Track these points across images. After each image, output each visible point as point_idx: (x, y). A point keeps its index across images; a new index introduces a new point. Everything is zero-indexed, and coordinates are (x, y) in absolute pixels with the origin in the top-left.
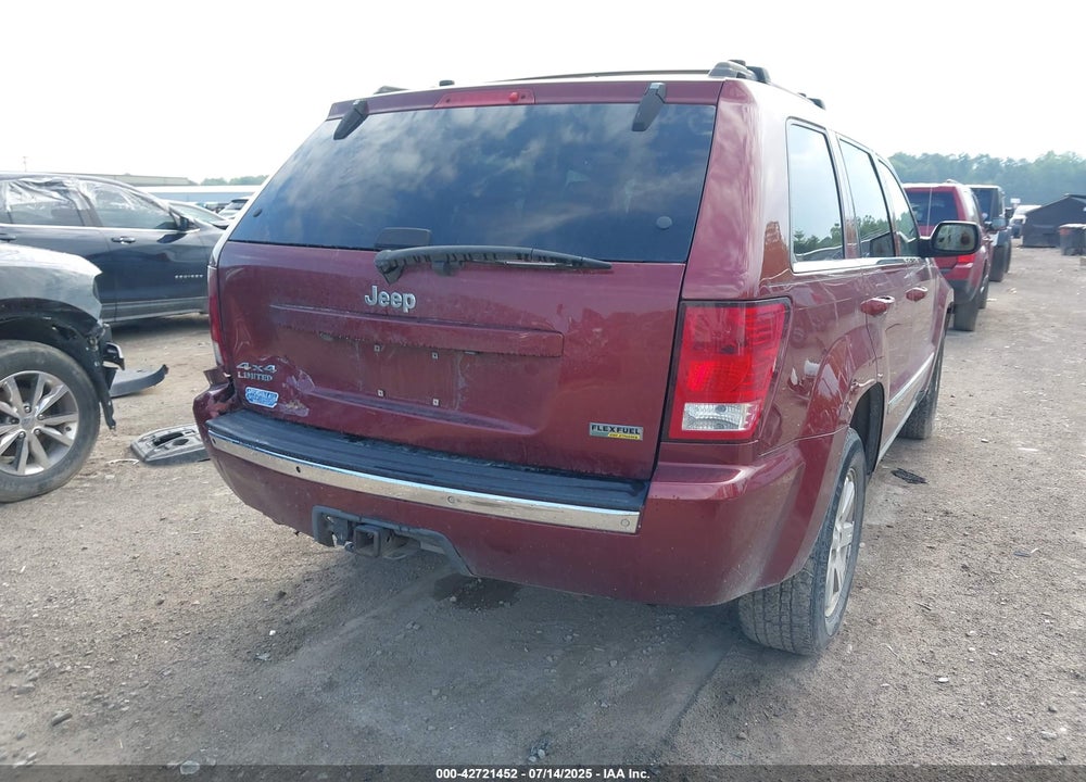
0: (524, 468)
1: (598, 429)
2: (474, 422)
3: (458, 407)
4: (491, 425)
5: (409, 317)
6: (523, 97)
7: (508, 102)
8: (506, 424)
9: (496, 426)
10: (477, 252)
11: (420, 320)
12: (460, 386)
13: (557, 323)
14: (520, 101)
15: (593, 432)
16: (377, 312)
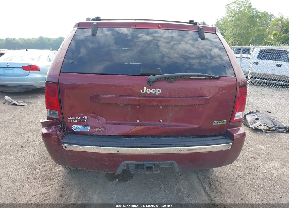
0: (191, 137)
1: (215, 123)
2: (176, 126)
3: (169, 122)
4: (183, 126)
5: (159, 96)
6: (162, 27)
7: (158, 28)
8: (188, 125)
9: (185, 126)
10: (186, 76)
11: (163, 97)
12: (170, 115)
13: (207, 94)
14: (162, 28)
15: (214, 124)
16: (146, 95)
